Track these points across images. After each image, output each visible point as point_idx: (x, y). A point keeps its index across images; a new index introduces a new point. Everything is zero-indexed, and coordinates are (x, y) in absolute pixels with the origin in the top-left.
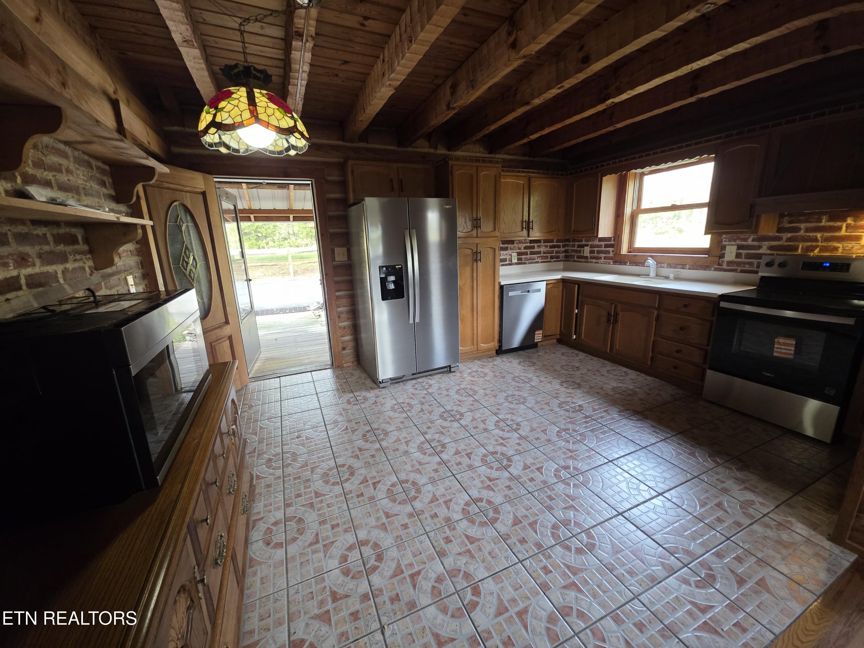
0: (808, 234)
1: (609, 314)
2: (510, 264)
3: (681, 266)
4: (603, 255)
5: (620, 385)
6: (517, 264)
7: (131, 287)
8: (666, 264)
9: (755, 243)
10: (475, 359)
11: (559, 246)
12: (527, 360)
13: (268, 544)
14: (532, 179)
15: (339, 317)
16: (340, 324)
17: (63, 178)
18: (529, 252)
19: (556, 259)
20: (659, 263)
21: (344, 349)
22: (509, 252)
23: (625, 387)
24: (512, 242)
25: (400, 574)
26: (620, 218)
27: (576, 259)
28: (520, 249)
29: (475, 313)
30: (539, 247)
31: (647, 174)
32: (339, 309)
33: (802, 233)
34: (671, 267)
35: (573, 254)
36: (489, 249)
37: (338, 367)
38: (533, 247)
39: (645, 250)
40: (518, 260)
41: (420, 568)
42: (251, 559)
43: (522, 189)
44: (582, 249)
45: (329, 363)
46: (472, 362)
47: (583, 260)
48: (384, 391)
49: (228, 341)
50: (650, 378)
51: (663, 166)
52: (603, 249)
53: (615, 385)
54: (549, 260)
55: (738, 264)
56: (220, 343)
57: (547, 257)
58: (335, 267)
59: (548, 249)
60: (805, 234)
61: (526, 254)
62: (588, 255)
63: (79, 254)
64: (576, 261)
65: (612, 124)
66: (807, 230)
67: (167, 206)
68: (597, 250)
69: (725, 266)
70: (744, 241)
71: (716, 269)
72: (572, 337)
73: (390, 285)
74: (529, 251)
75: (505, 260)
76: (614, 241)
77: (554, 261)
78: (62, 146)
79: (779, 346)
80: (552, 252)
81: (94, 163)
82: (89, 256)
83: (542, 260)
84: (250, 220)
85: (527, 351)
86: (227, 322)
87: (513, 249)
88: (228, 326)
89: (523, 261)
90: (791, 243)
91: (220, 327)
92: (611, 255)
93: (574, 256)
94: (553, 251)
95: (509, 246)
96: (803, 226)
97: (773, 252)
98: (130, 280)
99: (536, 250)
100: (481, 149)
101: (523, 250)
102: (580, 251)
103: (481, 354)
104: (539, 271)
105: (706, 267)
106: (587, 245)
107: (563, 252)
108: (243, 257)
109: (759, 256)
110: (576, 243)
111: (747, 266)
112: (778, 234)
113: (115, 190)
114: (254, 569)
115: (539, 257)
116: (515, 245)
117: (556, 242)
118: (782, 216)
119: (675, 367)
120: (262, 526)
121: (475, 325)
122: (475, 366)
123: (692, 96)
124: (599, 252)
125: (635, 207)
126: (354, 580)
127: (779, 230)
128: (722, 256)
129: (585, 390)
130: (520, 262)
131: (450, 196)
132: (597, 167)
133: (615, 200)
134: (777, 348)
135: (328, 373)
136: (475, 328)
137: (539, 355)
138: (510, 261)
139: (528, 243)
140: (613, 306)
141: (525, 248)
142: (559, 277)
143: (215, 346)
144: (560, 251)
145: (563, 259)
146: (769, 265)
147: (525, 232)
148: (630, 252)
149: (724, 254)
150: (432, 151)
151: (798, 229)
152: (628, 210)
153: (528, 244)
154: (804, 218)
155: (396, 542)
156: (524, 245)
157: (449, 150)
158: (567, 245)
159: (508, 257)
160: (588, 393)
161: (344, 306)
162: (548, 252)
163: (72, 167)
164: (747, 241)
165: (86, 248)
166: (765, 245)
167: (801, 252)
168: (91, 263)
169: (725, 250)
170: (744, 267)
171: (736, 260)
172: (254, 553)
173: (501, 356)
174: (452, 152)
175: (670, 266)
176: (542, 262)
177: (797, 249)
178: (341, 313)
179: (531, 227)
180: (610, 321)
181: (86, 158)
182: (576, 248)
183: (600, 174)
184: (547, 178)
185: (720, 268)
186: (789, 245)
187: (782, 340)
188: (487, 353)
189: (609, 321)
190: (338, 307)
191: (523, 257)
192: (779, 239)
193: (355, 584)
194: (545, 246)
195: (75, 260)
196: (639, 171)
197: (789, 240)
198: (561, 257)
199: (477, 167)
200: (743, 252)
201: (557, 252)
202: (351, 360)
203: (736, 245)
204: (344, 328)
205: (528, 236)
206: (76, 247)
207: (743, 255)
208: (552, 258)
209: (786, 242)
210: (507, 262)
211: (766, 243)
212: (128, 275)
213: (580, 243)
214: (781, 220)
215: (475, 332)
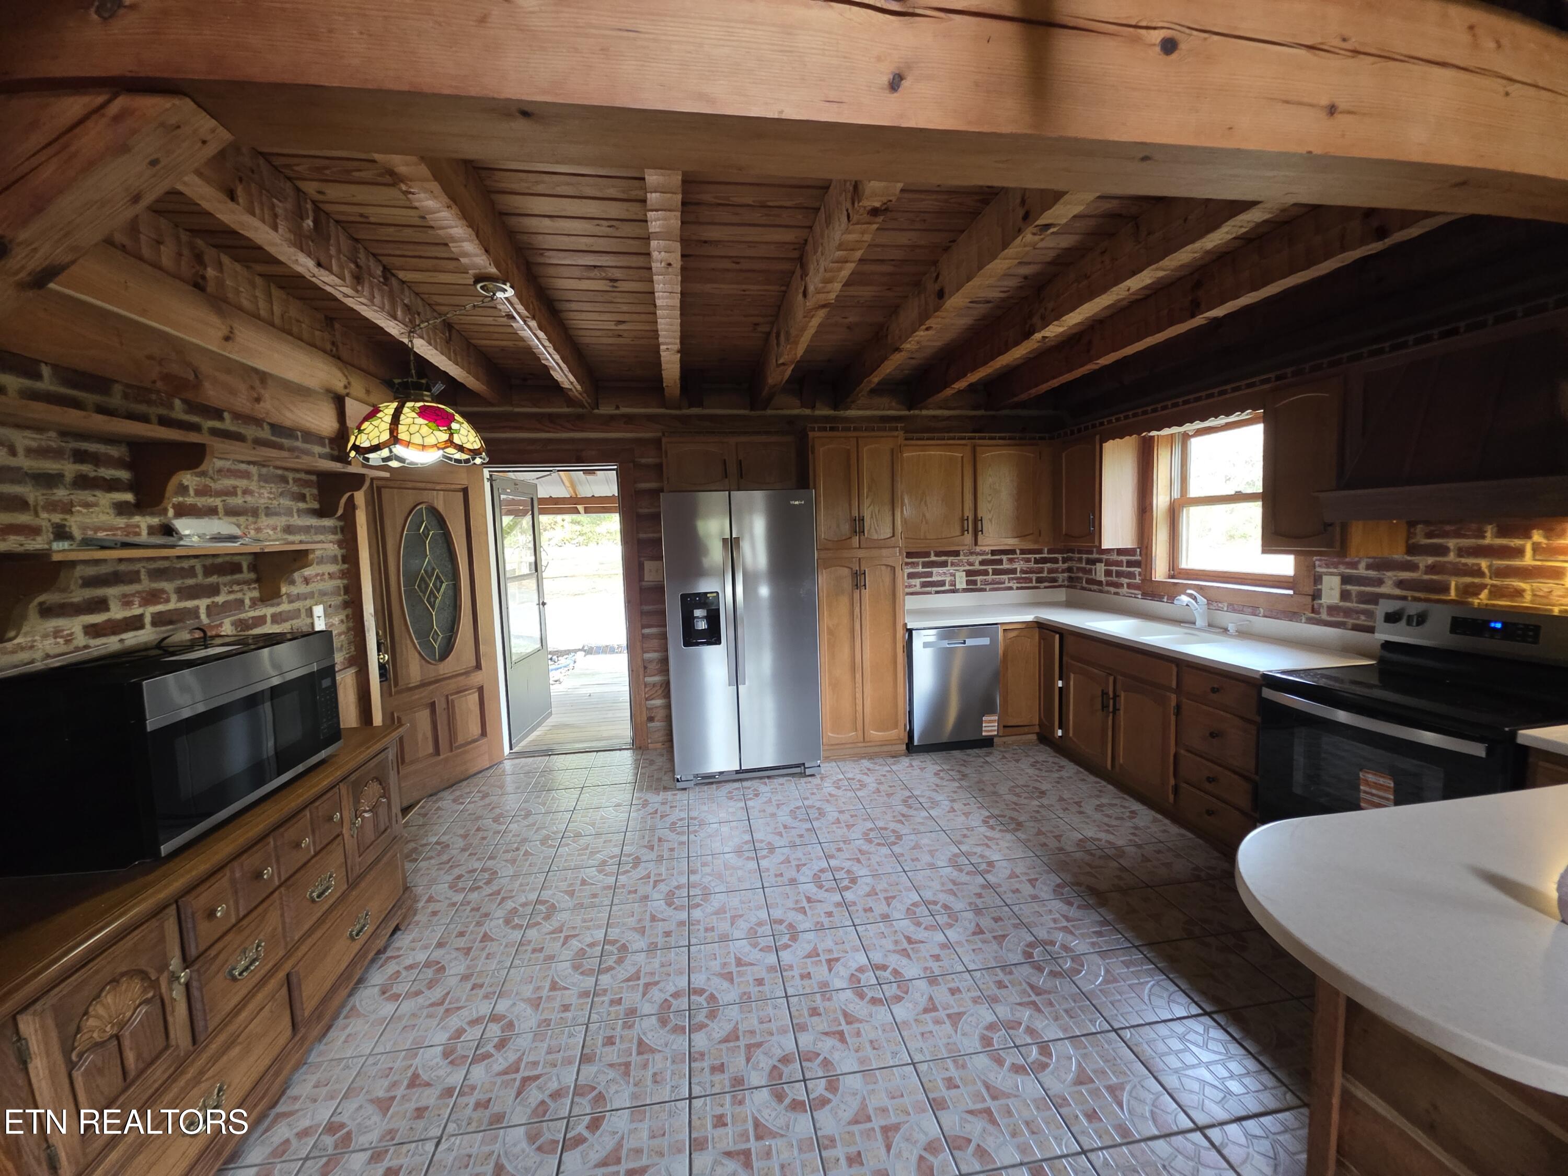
0: (1463, 560)
1: (1104, 694)
2: (953, 591)
3: (1250, 610)
4: (1125, 581)
5: (1103, 836)
6: (965, 590)
7: (316, 620)
8: (1226, 604)
9: (1372, 573)
10: (864, 758)
11: (1055, 561)
12: (957, 768)
13: (384, 993)
14: (978, 449)
15: (645, 668)
16: (648, 679)
17: (238, 501)
18: (990, 571)
19: (1052, 583)
20: (1212, 600)
21: (651, 719)
22: (951, 569)
23: (1107, 841)
24: (956, 554)
25: (513, 1073)
26: (1148, 514)
27: (1084, 584)
28: (971, 564)
29: (858, 676)
30: (1011, 561)
31: (1193, 436)
32: (647, 656)
33: (1452, 557)
34: (1234, 611)
35: (1081, 575)
36: (883, 568)
37: (640, 748)
38: (1000, 562)
39: (1197, 575)
40: (967, 584)
41: (545, 1071)
42: (353, 1008)
43: (959, 465)
44: (1093, 567)
45: (629, 740)
46: (854, 761)
47: (1095, 587)
48: (681, 795)
49: (476, 695)
50: (1174, 829)
51: (1211, 423)
52: (1124, 569)
53: (1090, 833)
54: (1034, 584)
55: (1347, 612)
56: (465, 696)
57: (1030, 580)
58: (642, 590)
59: (1032, 565)
60: (1458, 560)
61: (986, 573)
62: (1103, 579)
63: (239, 584)
64: (1083, 589)
65: (1090, 360)
66: (1461, 552)
67: (408, 510)
68: (1117, 571)
69: (1324, 616)
70: (1353, 568)
71: (1310, 621)
72: (1053, 732)
73: (700, 623)
74: (990, 568)
75: (942, 583)
76: (1141, 555)
77: (1046, 587)
78: (243, 467)
79: (1367, 789)
80: (1041, 571)
81: (290, 476)
82: (256, 585)
83: (1019, 585)
84: (579, 513)
85: (969, 751)
86: (478, 667)
87: (958, 565)
88: (480, 672)
89: (979, 586)
90: (1434, 577)
91: (467, 673)
92: (1138, 580)
93: (1081, 578)
94: (1043, 568)
95: (950, 559)
96: (1452, 543)
97: (1404, 593)
98: (318, 610)
99: (1006, 566)
100: (894, 404)
101: (977, 567)
102: (1090, 571)
103: (877, 749)
104: (1009, 605)
105: (1292, 615)
106: (1100, 561)
107: (1063, 571)
108: (536, 570)
109: (1374, 599)
110: (1084, 556)
111: (1363, 617)
112: (1409, 558)
113: (320, 502)
114: (348, 1021)
115: (1013, 579)
116: (961, 557)
117: (1048, 553)
118: (1412, 524)
119: (1210, 813)
120: (391, 968)
121: (859, 695)
122: (853, 770)
123: (1193, 316)
124: (1119, 574)
125: (1176, 494)
126: (450, 1066)
127: (1412, 549)
128: (1316, 595)
129: (1023, 837)
130: (972, 587)
131: (811, 484)
132: (1094, 426)
133: (1136, 481)
134: (1365, 792)
135: (627, 757)
136: (859, 702)
137: (987, 762)
138: (951, 585)
139: (987, 554)
140: (1111, 679)
141: (982, 563)
142: (1029, 618)
143: (453, 701)
144: (1057, 569)
145: (1066, 583)
146: (1392, 618)
147: (968, 538)
148: (1173, 577)
149: (1320, 590)
150: (808, 412)
151: (1442, 550)
152: (1161, 499)
153: (989, 557)
154: (1453, 528)
155: (539, 1026)
156: (981, 558)
157: (835, 408)
158: (1071, 559)
159: (948, 579)
160: (1025, 843)
161: (655, 651)
162: (1031, 571)
163: (253, 486)
164: (1357, 568)
165: (252, 576)
166: (1389, 577)
167: (1457, 596)
168: (256, 594)
169: (1321, 584)
170: (1358, 619)
171: (1342, 604)
172: (361, 1001)
173: (915, 756)
174: (842, 412)
175: (1233, 608)
176: (1018, 588)
177: (1446, 589)
178: (650, 661)
179: (980, 528)
180: (1108, 707)
181: (280, 472)
182: (1083, 565)
183: (1098, 437)
184: (1009, 445)
185: (1316, 619)
186: (1432, 581)
187: (1371, 777)
188: (885, 749)
189: (1104, 707)
190: (644, 652)
191: (979, 578)
192: (1413, 567)
193: (449, 1071)
194: (1023, 559)
195: (230, 592)
196: (1175, 430)
197: (1431, 569)
198: (1060, 580)
199: (857, 438)
200: (1353, 589)
201: (1051, 571)
202: (661, 739)
203: (1339, 574)
204: (654, 685)
205: (976, 544)
206: (237, 576)
207: (1354, 595)
208: (1039, 580)
209: (1426, 573)
210: (947, 587)
211: (1389, 574)
212: (316, 604)
213: (1090, 556)
214: (1412, 530)
215: (859, 708)
